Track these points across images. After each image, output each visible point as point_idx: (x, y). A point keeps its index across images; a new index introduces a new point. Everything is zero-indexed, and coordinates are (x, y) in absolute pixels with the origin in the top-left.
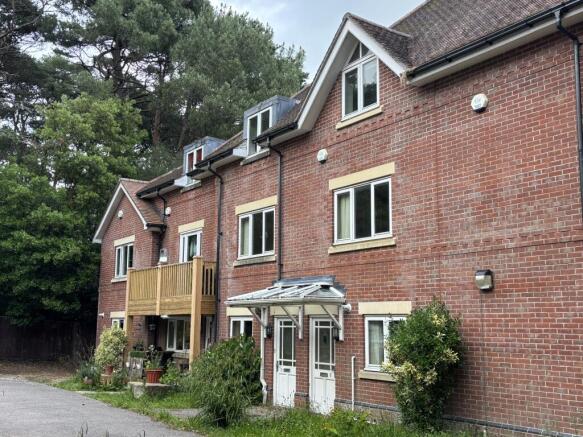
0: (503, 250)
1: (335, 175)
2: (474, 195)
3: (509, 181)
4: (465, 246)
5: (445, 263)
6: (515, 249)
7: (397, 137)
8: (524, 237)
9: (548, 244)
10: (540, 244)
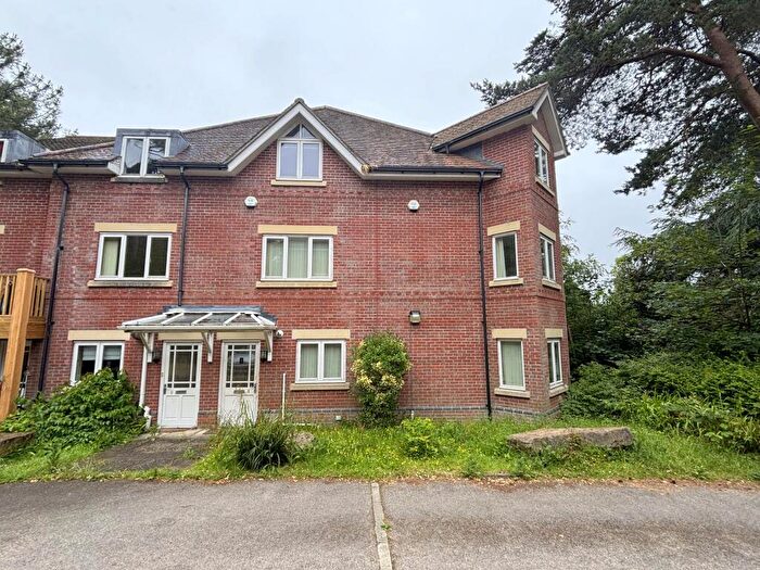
0: (427, 299)
1: (267, 222)
2: (407, 263)
3: (433, 258)
4: (399, 294)
5: (382, 304)
6: (436, 300)
7: (340, 209)
8: (442, 293)
9: (458, 299)
10: (453, 299)
